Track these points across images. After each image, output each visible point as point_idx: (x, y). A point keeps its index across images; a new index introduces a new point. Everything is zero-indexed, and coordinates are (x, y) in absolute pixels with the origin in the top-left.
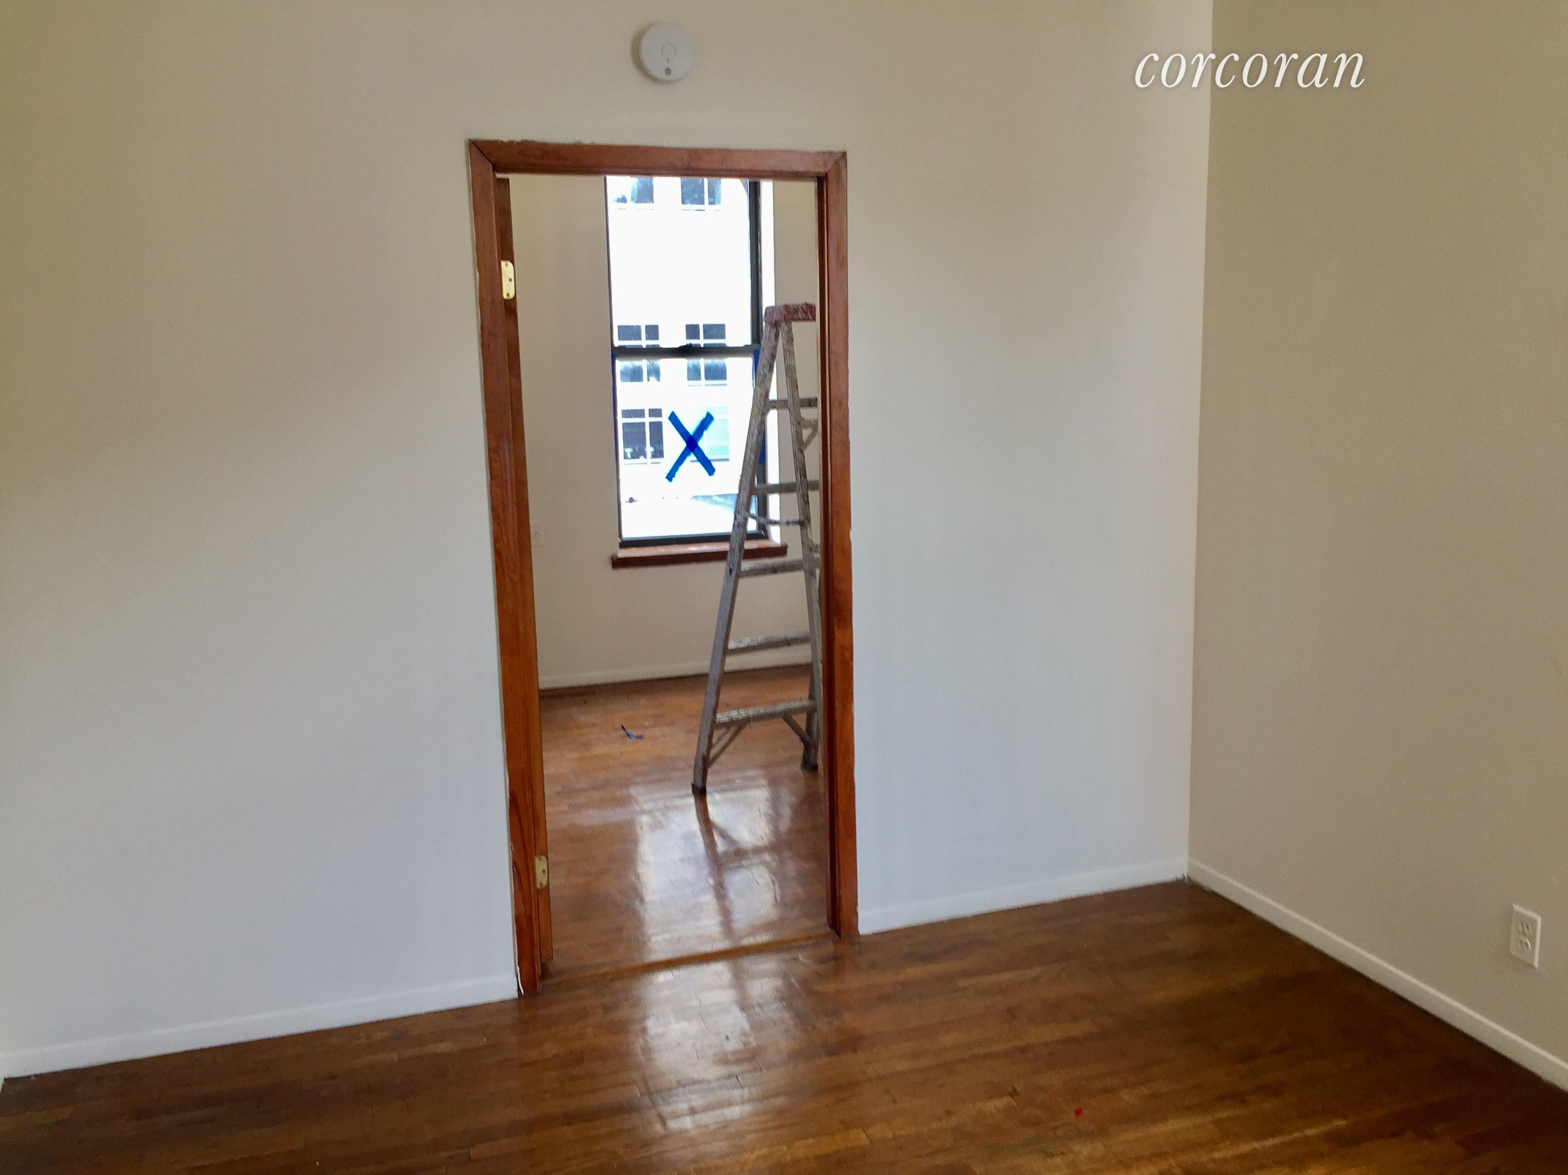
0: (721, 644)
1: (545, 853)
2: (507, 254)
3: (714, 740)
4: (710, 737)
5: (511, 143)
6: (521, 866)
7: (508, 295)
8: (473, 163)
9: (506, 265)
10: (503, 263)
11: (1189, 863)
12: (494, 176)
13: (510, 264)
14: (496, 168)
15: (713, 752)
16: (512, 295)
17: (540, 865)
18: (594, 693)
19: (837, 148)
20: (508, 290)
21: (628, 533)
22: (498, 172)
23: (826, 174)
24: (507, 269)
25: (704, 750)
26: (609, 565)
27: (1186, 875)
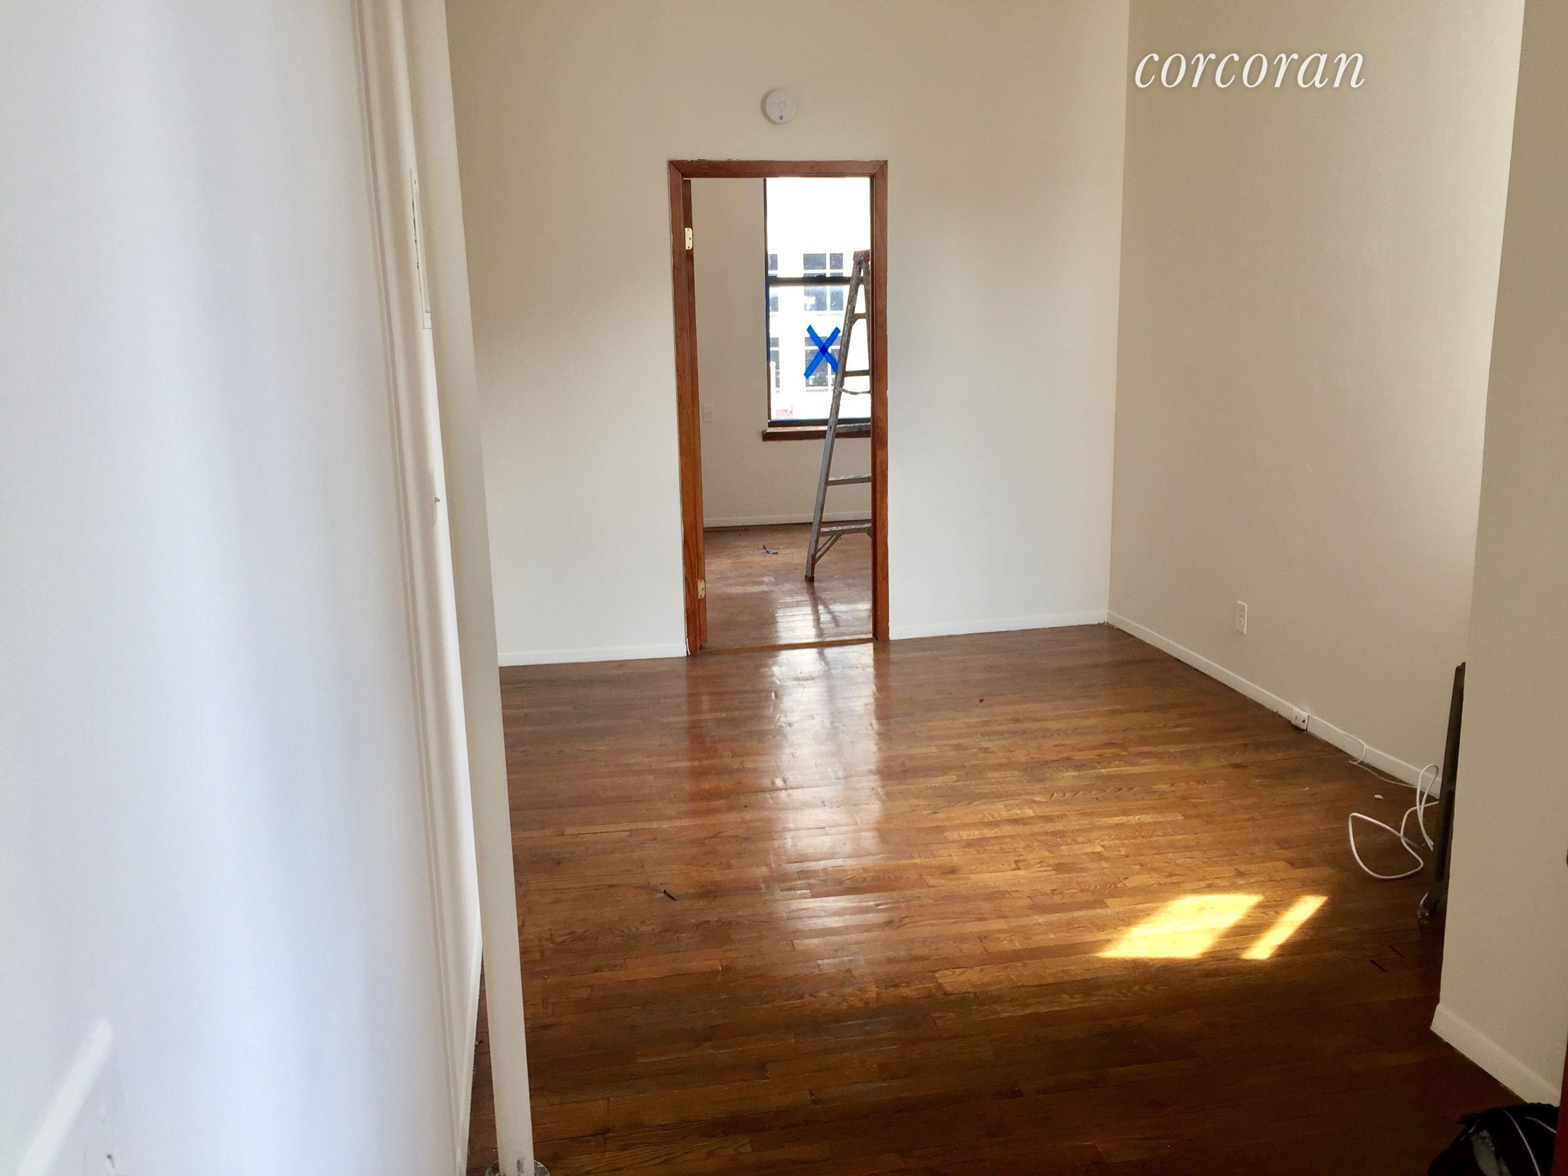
0: (824, 479)
1: (703, 578)
2: (688, 223)
3: (819, 546)
4: (817, 541)
5: (692, 161)
6: (690, 579)
7: (689, 247)
8: (671, 173)
9: (688, 230)
10: (686, 229)
11: (1108, 613)
12: (683, 179)
13: (690, 229)
14: (683, 175)
15: (818, 555)
16: (691, 248)
17: (701, 585)
18: (747, 530)
19: (882, 158)
20: (689, 245)
21: (774, 417)
22: (685, 177)
23: (875, 174)
24: (688, 232)
25: (812, 552)
26: (761, 438)
27: (1106, 622)
